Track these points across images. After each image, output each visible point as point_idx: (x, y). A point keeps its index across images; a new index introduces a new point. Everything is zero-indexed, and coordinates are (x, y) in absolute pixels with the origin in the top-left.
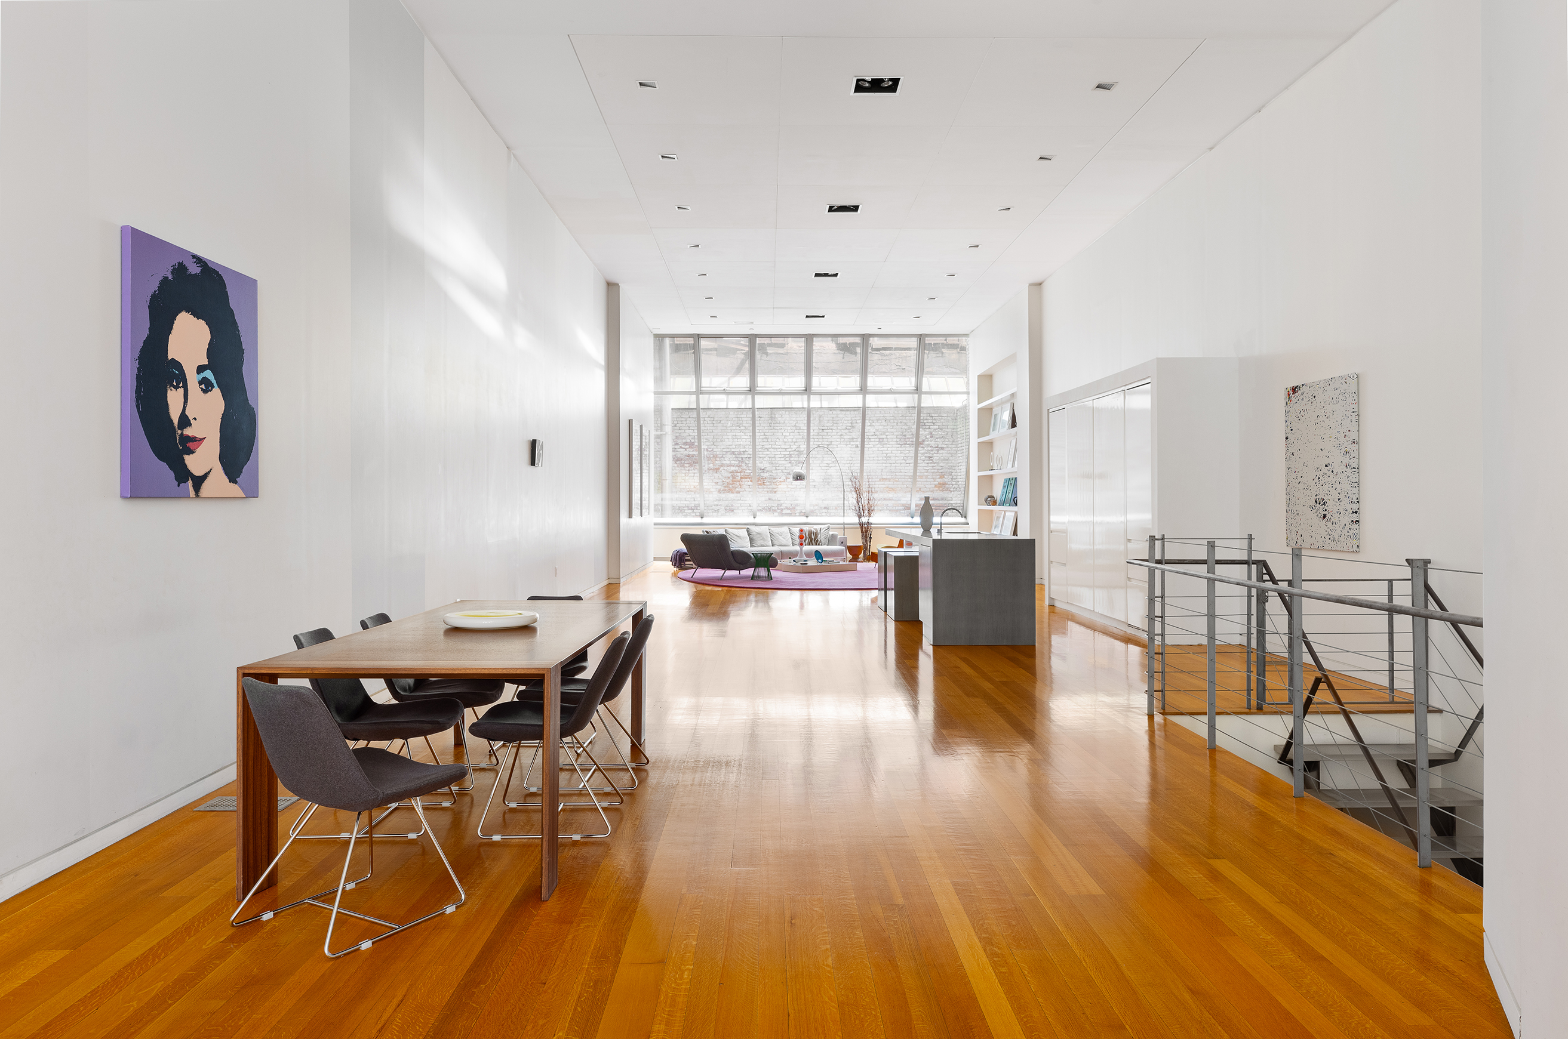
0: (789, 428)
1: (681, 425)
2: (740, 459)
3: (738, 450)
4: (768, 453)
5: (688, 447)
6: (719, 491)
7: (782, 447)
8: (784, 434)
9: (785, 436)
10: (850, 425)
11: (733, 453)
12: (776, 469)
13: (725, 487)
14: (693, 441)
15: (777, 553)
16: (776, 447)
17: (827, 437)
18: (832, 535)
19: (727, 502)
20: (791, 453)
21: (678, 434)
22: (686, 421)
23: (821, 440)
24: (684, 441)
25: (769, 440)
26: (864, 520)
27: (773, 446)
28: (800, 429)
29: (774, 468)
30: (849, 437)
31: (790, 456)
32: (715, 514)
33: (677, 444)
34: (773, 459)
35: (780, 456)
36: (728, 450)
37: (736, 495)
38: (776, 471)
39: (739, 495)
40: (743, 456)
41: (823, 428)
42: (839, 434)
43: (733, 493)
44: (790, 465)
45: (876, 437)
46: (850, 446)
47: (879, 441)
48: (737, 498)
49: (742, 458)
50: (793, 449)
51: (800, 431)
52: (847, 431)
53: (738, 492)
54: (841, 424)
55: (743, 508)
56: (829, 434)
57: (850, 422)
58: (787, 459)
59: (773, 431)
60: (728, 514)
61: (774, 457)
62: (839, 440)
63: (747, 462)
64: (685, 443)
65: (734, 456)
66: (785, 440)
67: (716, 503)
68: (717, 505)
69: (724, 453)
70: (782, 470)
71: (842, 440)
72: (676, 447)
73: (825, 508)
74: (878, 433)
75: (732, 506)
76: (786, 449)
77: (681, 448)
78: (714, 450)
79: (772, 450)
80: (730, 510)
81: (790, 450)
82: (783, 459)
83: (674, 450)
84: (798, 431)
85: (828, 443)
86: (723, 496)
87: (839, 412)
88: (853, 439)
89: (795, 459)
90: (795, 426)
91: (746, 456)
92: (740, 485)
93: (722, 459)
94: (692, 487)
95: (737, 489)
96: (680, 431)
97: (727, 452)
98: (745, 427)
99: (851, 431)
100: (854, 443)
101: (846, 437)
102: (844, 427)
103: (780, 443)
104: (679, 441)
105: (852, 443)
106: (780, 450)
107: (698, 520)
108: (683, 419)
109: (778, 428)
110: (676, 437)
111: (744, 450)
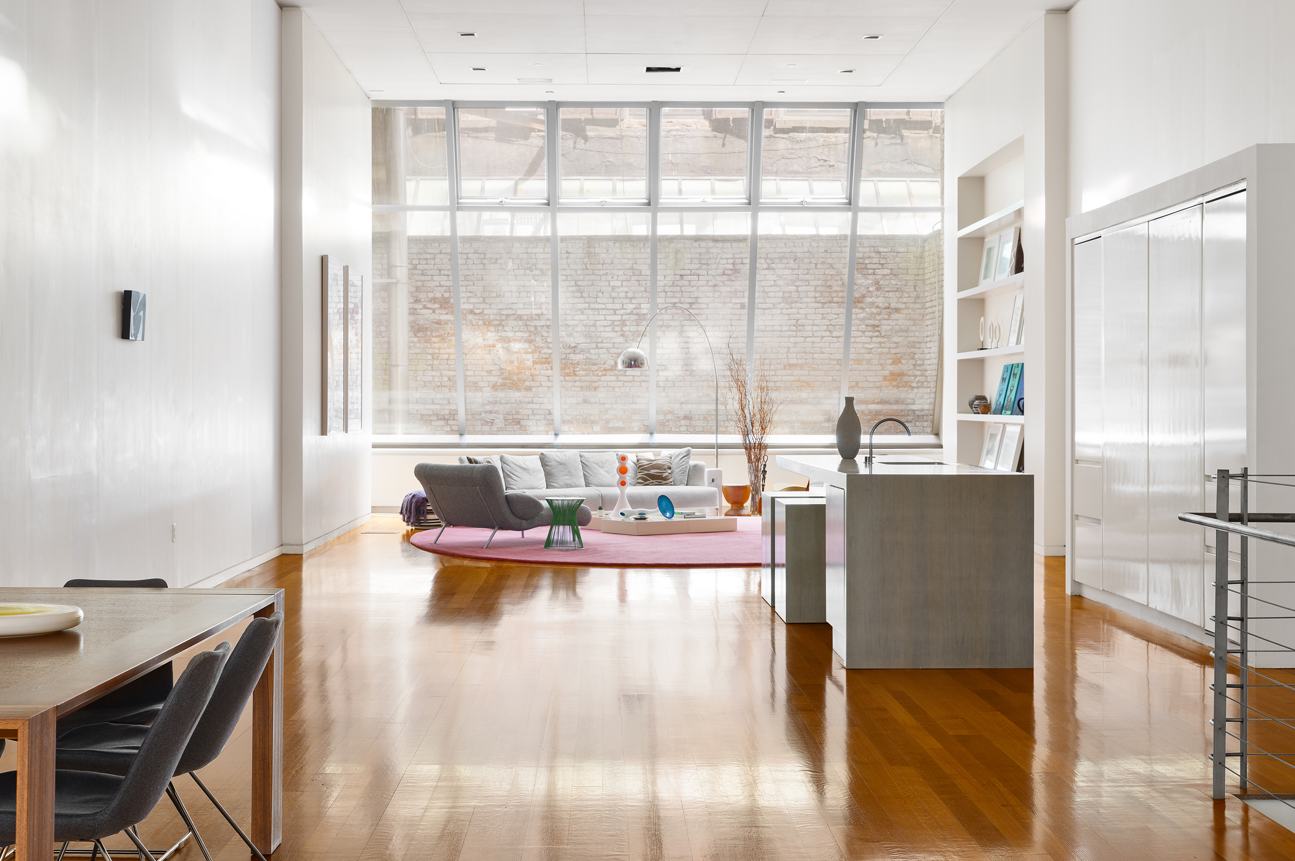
0: (621, 273)
1: (426, 267)
2: (532, 329)
3: (528, 312)
4: (582, 317)
5: (437, 306)
6: (495, 387)
7: (609, 306)
8: (612, 284)
9: (613, 288)
10: (731, 267)
11: (520, 318)
12: (597, 348)
13: (505, 379)
14: (447, 295)
15: (591, 500)
16: (598, 306)
17: (690, 289)
18: (695, 466)
19: (508, 406)
20: (625, 317)
21: (419, 284)
22: (434, 259)
23: (679, 295)
24: (431, 295)
25: (585, 295)
26: (752, 439)
27: (592, 306)
28: (640, 275)
29: (594, 345)
30: (729, 289)
31: (623, 323)
32: (486, 428)
33: (417, 301)
34: (592, 329)
35: (605, 323)
36: (510, 312)
37: (524, 393)
38: (596, 351)
39: (530, 394)
40: (537, 323)
41: (683, 272)
42: (711, 283)
43: (519, 390)
44: (621, 340)
45: (777, 289)
46: (730, 305)
47: (783, 297)
48: (527, 400)
49: (536, 327)
50: (628, 311)
51: (641, 278)
52: (725, 278)
53: (529, 389)
54: (714, 266)
55: (537, 417)
56: (693, 283)
57: (731, 261)
58: (618, 329)
59: (592, 277)
60: (509, 428)
61: (594, 325)
62: (711, 295)
63: (545, 334)
64: (434, 300)
65: (520, 323)
66: (614, 295)
67: (488, 408)
68: (491, 412)
69: (504, 317)
70: (608, 349)
71: (717, 294)
72: (417, 306)
73: (686, 418)
74: (780, 282)
75: (518, 413)
76: (615, 310)
77: (425, 307)
78: (486, 312)
79: (590, 312)
80: (515, 423)
81: (622, 312)
82: (610, 329)
83: (413, 312)
84: (636, 278)
85: (690, 300)
86: (501, 395)
87: (711, 244)
88: (736, 292)
89: (633, 329)
90: (632, 268)
91: (543, 323)
92: (532, 375)
93: (500, 328)
94: (446, 379)
95: (527, 383)
96: (423, 278)
97: (508, 315)
98: (541, 270)
99: (733, 278)
100: (738, 301)
101: (723, 289)
102: (720, 271)
103: (605, 300)
104: (422, 296)
105: (734, 300)
106: (604, 312)
107: (454, 439)
108: (428, 256)
109: (601, 272)
110: (417, 287)
111: (539, 312)
